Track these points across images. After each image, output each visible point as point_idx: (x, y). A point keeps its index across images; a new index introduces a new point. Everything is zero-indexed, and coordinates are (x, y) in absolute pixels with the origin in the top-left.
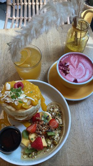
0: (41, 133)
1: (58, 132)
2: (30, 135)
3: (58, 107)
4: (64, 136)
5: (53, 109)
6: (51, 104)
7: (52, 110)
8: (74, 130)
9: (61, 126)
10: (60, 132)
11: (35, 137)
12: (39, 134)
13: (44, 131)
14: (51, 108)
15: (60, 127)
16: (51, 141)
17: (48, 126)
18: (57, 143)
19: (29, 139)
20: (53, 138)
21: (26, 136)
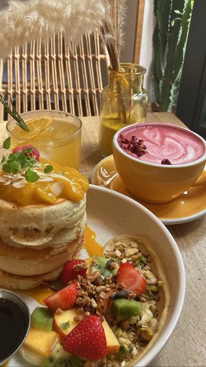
0: (95, 305)
1: (148, 306)
2: (59, 313)
3: (135, 245)
4: (169, 306)
5: (123, 251)
6: (115, 242)
7: (118, 253)
8: (196, 306)
9: (154, 288)
10: (154, 307)
11: (76, 320)
12: (88, 307)
13: (103, 295)
14: (115, 250)
15: (153, 292)
16: (131, 336)
17: (114, 285)
18: (151, 332)
19: (55, 328)
20: (135, 325)
21: (45, 319)
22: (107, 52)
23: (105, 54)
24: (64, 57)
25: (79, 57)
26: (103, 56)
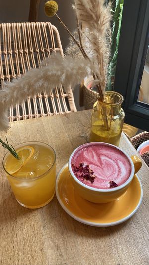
22: (61, 46)
23: (59, 47)
24: (29, 51)
25: (40, 50)
26: (58, 49)
